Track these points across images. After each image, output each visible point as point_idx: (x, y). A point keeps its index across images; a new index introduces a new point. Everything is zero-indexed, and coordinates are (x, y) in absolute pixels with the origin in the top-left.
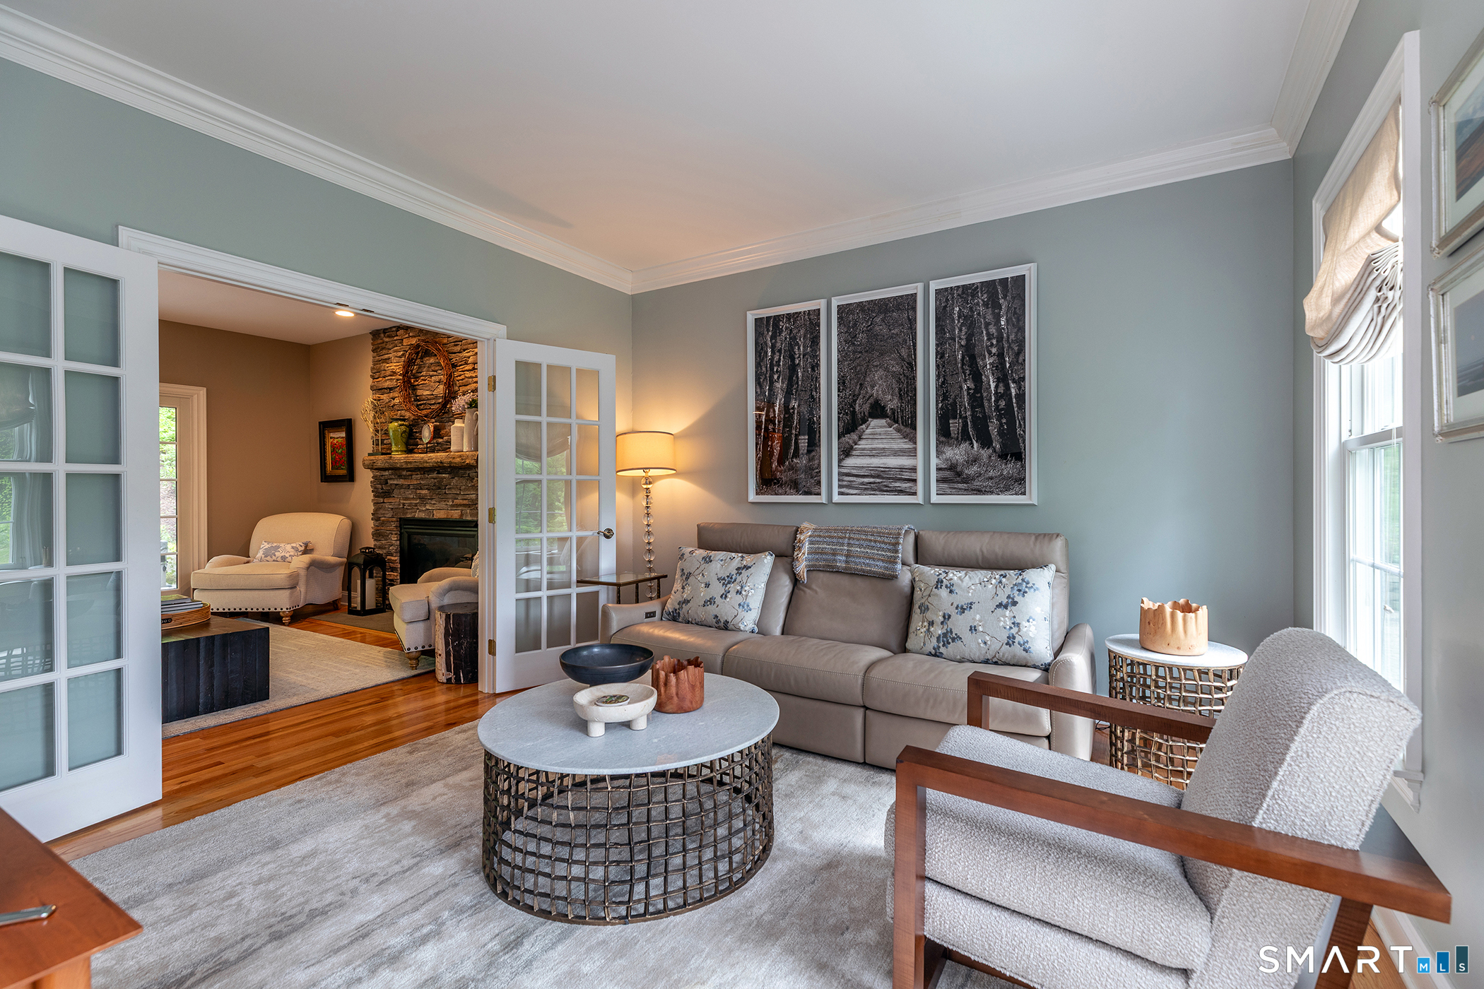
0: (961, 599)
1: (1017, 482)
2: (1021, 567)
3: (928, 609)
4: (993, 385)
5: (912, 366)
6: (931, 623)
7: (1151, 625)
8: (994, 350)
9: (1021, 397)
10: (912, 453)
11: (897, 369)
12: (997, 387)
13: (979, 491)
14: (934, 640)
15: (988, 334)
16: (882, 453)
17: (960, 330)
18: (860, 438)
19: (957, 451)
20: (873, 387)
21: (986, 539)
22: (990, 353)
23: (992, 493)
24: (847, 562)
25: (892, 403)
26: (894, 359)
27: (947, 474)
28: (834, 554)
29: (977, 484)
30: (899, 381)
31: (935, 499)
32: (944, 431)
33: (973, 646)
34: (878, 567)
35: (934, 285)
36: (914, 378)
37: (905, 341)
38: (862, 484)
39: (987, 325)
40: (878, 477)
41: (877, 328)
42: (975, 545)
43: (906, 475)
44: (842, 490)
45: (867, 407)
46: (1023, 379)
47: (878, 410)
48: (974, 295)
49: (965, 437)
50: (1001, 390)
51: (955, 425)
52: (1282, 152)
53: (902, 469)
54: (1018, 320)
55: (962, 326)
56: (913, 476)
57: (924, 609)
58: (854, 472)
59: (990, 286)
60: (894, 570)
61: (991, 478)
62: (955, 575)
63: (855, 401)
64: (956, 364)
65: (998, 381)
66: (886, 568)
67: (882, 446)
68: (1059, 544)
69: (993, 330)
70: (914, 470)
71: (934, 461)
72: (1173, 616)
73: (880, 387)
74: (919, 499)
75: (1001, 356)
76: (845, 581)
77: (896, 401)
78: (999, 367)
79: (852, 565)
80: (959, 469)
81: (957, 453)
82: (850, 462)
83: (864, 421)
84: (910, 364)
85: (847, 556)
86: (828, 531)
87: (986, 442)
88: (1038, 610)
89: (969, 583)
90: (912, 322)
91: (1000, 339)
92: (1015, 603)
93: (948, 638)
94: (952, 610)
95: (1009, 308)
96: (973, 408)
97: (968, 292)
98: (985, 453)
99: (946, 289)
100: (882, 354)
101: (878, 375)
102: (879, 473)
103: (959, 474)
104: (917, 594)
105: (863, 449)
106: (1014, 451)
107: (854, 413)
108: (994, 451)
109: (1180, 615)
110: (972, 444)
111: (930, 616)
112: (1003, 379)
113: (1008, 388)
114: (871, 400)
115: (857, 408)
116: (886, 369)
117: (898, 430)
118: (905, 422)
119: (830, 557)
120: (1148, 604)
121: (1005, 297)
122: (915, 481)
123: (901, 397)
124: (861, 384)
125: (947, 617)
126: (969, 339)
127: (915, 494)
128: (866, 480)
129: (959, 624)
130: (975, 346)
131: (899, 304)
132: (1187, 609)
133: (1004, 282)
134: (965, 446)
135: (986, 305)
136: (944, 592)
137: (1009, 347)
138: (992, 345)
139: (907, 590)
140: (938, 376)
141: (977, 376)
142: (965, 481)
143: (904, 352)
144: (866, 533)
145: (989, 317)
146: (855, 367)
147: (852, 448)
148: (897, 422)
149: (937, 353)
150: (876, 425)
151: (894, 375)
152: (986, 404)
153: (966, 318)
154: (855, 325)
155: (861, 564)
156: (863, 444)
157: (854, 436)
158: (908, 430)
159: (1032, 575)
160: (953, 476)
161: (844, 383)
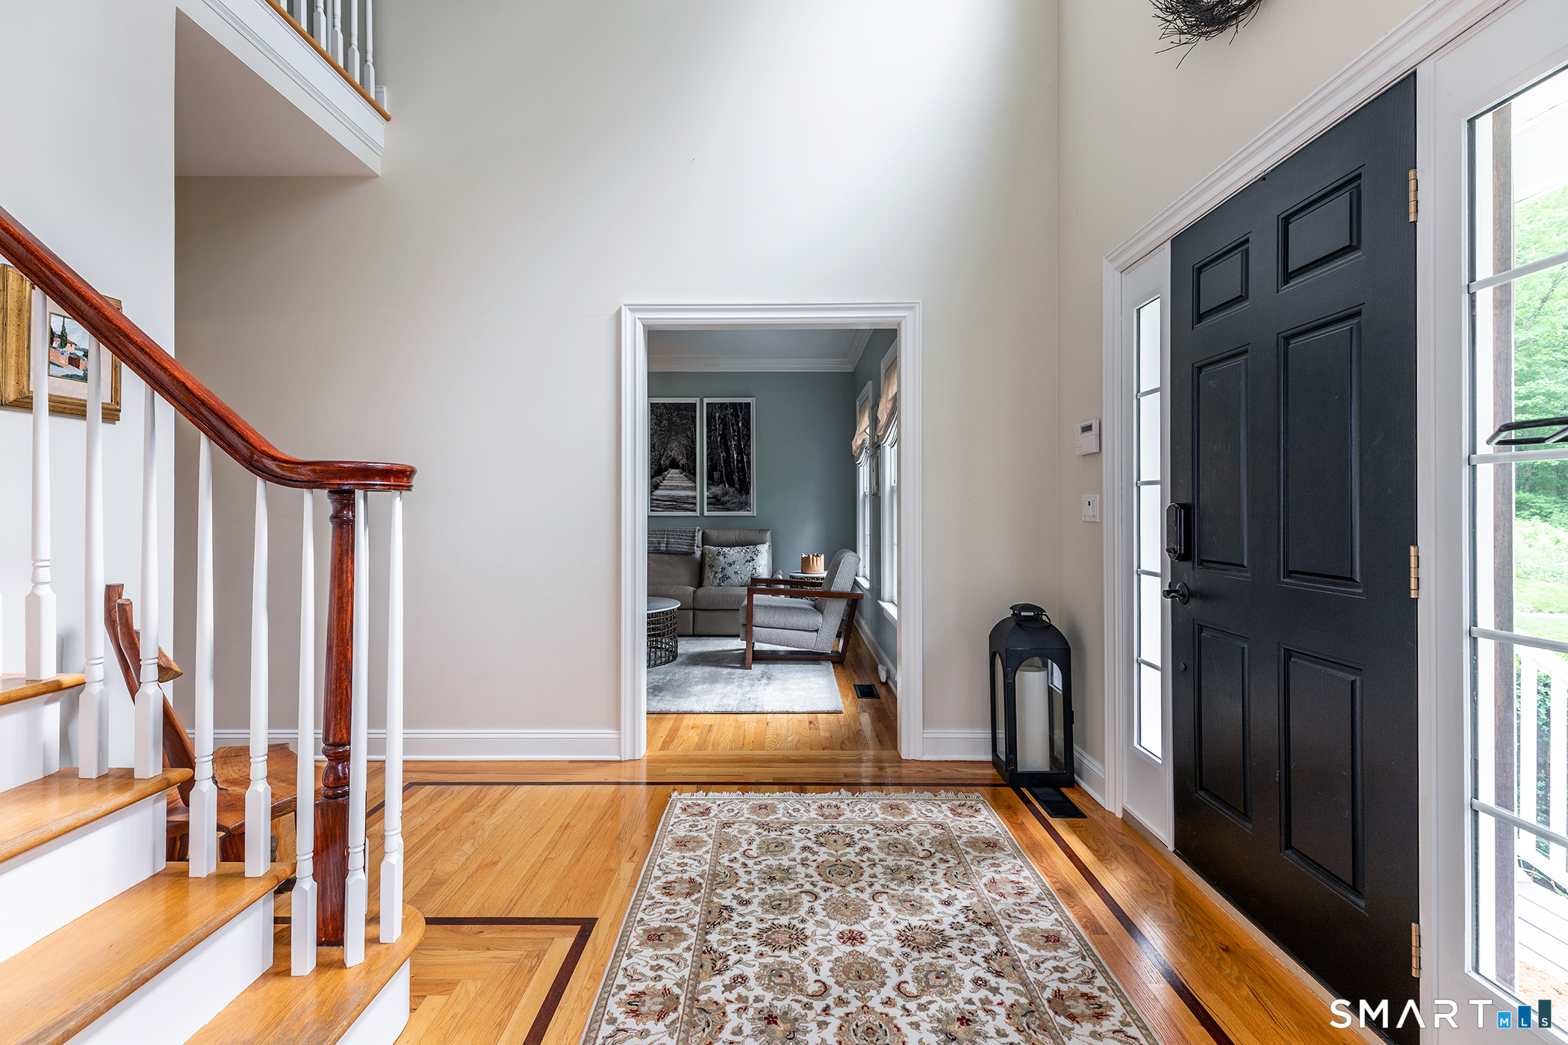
0: (730, 560)
1: (744, 505)
2: (755, 544)
3: (713, 566)
4: (735, 456)
5: (694, 442)
6: (716, 573)
7: (806, 564)
8: (736, 438)
9: (749, 462)
10: (694, 489)
11: (685, 442)
12: (737, 457)
13: (728, 510)
14: (718, 580)
15: (733, 429)
16: (676, 488)
17: (719, 426)
18: (664, 479)
19: (717, 488)
20: (671, 451)
21: (737, 532)
22: (734, 439)
23: (735, 510)
24: (666, 547)
25: (682, 461)
26: (684, 437)
27: (712, 500)
28: (659, 543)
29: (728, 505)
30: (686, 449)
31: (706, 513)
32: (710, 477)
33: (736, 580)
34: (685, 548)
35: (706, 401)
36: (695, 448)
37: (690, 428)
38: (665, 505)
39: (733, 425)
40: (674, 501)
41: (674, 419)
42: (732, 535)
43: (690, 501)
44: (653, 509)
45: (668, 462)
46: (750, 454)
47: (674, 464)
48: (726, 409)
49: (721, 481)
50: (739, 459)
51: (716, 475)
52: (849, 369)
53: (688, 497)
54: (747, 425)
55: (720, 423)
56: (694, 501)
57: (711, 566)
58: (660, 498)
59: (734, 405)
60: (694, 549)
61: (735, 503)
62: (726, 550)
63: (661, 458)
64: (717, 443)
65: (738, 454)
66: (689, 549)
67: (676, 484)
68: (769, 533)
69: (735, 428)
70: (695, 498)
71: (706, 493)
72: (813, 558)
73: (675, 450)
74: (698, 514)
75: (739, 441)
76: (666, 557)
77: (685, 460)
78: (738, 446)
79: (670, 549)
80: (719, 498)
81: (717, 490)
82: (657, 492)
83: (666, 470)
84: (693, 440)
85: (666, 544)
86: (654, 531)
87: (732, 485)
88: (763, 562)
89: (733, 553)
90: (694, 418)
91: (739, 432)
92: (753, 560)
93: (725, 578)
94: (726, 566)
95: (743, 418)
96: (725, 467)
97: (723, 406)
98: (731, 490)
99: (712, 403)
100: (677, 434)
101: (674, 444)
102: (674, 499)
103: (719, 500)
104: (707, 559)
105: (666, 486)
106: (744, 488)
107: (660, 464)
108: (736, 489)
109: (815, 558)
110: (725, 485)
111: (715, 569)
112: (740, 453)
113: (742, 458)
114: (671, 458)
115: (662, 462)
116: (679, 442)
117: (686, 476)
118: (690, 472)
119: (657, 545)
120: (804, 556)
121: (741, 412)
122: (695, 504)
123: (687, 458)
124: (665, 449)
125: (723, 569)
126: (723, 431)
127: (695, 511)
128: (668, 503)
129: (730, 571)
130: (727, 434)
131: (687, 407)
132: (817, 556)
133: (740, 404)
134: (721, 486)
135: (732, 414)
136: (721, 558)
137: (743, 437)
138: (735, 435)
139: (700, 559)
140: (708, 449)
141: (728, 450)
142: (722, 504)
143: (689, 434)
144: (677, 532)
145: (734, 421)
146: (661, 439)
147: (659, 485)
148: (685, 471)
149: (707, 436)
150: (673, 472)
151: (683, 445)
152: (732, 465)
153: (722, 420)
154: (661, 415)
155: (674, 548)
156: (665, 483)
157: (661, 478)
158: (692, 476)
159: (759, 547)
160: (715, 502)
161: (654, 447)
